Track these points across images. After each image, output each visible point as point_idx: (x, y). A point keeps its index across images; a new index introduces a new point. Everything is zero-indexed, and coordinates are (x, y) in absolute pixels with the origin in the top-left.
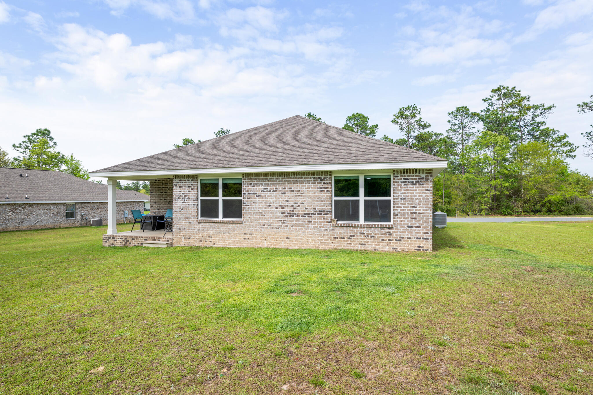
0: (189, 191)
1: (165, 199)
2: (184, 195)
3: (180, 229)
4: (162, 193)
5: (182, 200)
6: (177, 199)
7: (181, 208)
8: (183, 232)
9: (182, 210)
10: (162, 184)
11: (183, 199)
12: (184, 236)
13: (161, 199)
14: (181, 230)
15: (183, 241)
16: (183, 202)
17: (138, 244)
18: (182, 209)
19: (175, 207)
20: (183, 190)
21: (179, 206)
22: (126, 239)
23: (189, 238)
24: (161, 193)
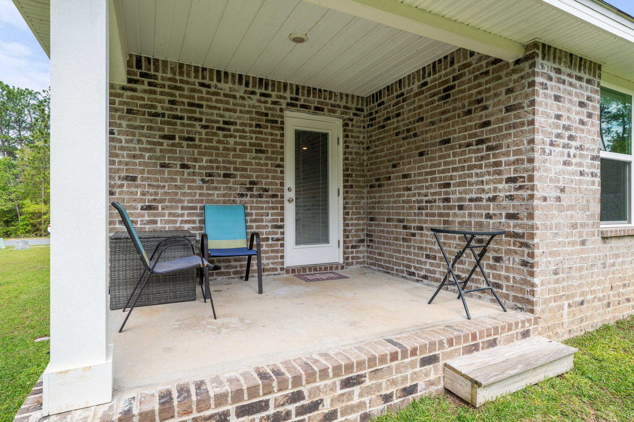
0: (582, 123)
1: (184, 166)
2: (567, 134)
3: (556, 273)
4: (172, 138)
5: (562, 154)
6: (548, 148)
7: (561, 185)
8: (565, 284)
9: (562, 196)
10: (172, 102)
11: (566, 150)
12: (568, 297)
13: (163, 165)
14: (561, 276)
15: (566, 319)
16: (565, 163)
17: (387, 398)
18: (562, 190)
19: (541, 179)
20: (565, 114)
21: (553, 175)
22: (297, 397)
23: (582, 303)
24: (165, 137)
